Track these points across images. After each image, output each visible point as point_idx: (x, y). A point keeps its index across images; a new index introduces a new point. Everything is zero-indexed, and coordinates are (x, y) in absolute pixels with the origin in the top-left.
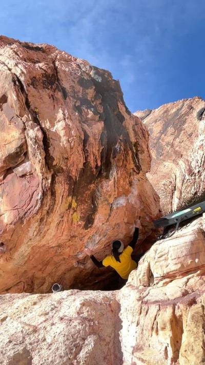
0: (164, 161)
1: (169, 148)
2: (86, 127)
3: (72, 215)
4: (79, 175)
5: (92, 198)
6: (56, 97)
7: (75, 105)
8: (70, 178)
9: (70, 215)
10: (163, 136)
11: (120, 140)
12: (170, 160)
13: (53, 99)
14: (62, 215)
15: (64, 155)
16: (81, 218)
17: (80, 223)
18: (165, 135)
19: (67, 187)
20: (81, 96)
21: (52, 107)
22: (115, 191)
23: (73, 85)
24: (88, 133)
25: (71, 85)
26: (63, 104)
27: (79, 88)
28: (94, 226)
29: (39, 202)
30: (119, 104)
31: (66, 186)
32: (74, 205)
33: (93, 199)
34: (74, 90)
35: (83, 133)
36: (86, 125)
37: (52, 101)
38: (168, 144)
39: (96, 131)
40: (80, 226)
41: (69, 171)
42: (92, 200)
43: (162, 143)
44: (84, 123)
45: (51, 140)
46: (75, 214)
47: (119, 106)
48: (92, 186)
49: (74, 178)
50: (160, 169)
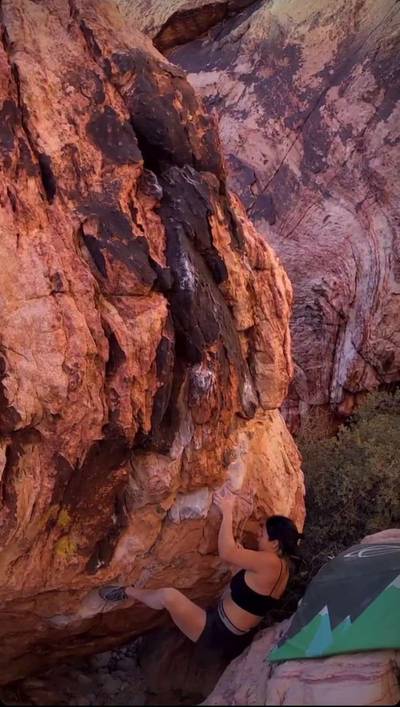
0: (327, 195)
1: (348, 149)
2: (114, 317)
3: (55, 542)
4: (87, 454)
5: (117, 499)
6: (22, 204)
7: (81, 230)
8: (58, 461)
9: (49, 544)
10: (333, 93)
11: (211, 354)
12: (346, 197)
13: (14, 209)
14: (27, 545)
15: (50, 406)
16: (79, 550)
17: (75, 560)
18: (341, 93)
19: (49, 484)
20: (98, 189)
21: (12, 241)
22: (182, 481)
23: (74, 140)
24: (123, 342)
25: (67, 141)
26: (45, 225)
27: (91, 154)
28: (112, 564)
30: (213, 223)
31: (46, 480)
32: (64, 518)
33: (120, 502)
34: (75, 163)
35: (105, 342)
36: (114, 311)
37: (11, 215)
38: (346, 133)
39: (146, 337)
40: (74, 566)
41: (59, 444)
42: (116, 505)
43: (327, 120)
44: (110, 300)
45: (9, 353)
46: (64, 541)
47: (214, 232)
48: (119, 473)
49: (71, 461)
50: (308, 226)
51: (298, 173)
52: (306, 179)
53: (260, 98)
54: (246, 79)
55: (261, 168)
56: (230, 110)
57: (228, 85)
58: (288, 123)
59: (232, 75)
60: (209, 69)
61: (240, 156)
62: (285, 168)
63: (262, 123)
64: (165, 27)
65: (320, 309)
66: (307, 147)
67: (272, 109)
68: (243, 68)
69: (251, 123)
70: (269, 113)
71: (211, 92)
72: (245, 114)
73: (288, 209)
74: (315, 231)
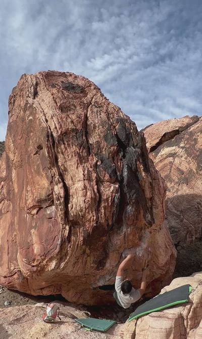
3: (86, 258)
4: (92, 230)
7: (97, 163)
9: (84, 259)
14: (77, 258)
16: (94, 262)
17: (92, 265)
21: (76, 165)
22: (125, 243)
27: (104, 143)
28: (105, 268)
29: (58, 247)
30: (138, 163)
32: (88, 251)
33: (105, 248)
34: (99, 146)
40: (93, 267)
46: (89, 258)
47: (138, 166)
48: (104, 238)
50: (197, 185)
51: (195, 171)
52: (197, 172)
53: (186, 152)
54: (182, 148)
55: (185, 170)
56: (178, 156)
57: (178, 149)
58: (193, 158)
59: (179, 147)
60: (173, 146)
61: (180, 167)
62: (192, 170)
63: (186, 158)
64: (162, 137)
65: (199, 208)
66: (198, 164)
67: (189, 155)
68: (182, 145)
69: (183, 159)
70: (188, 156)
71: (173, 152)
72: (182, 157)
73: (192, 181)
74: (199, 186)
